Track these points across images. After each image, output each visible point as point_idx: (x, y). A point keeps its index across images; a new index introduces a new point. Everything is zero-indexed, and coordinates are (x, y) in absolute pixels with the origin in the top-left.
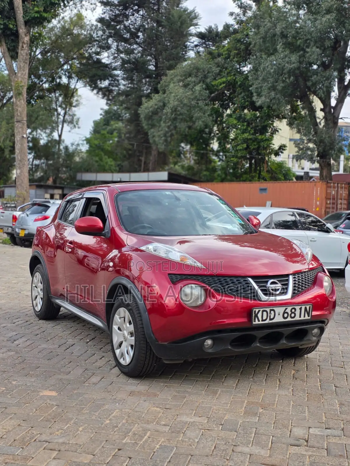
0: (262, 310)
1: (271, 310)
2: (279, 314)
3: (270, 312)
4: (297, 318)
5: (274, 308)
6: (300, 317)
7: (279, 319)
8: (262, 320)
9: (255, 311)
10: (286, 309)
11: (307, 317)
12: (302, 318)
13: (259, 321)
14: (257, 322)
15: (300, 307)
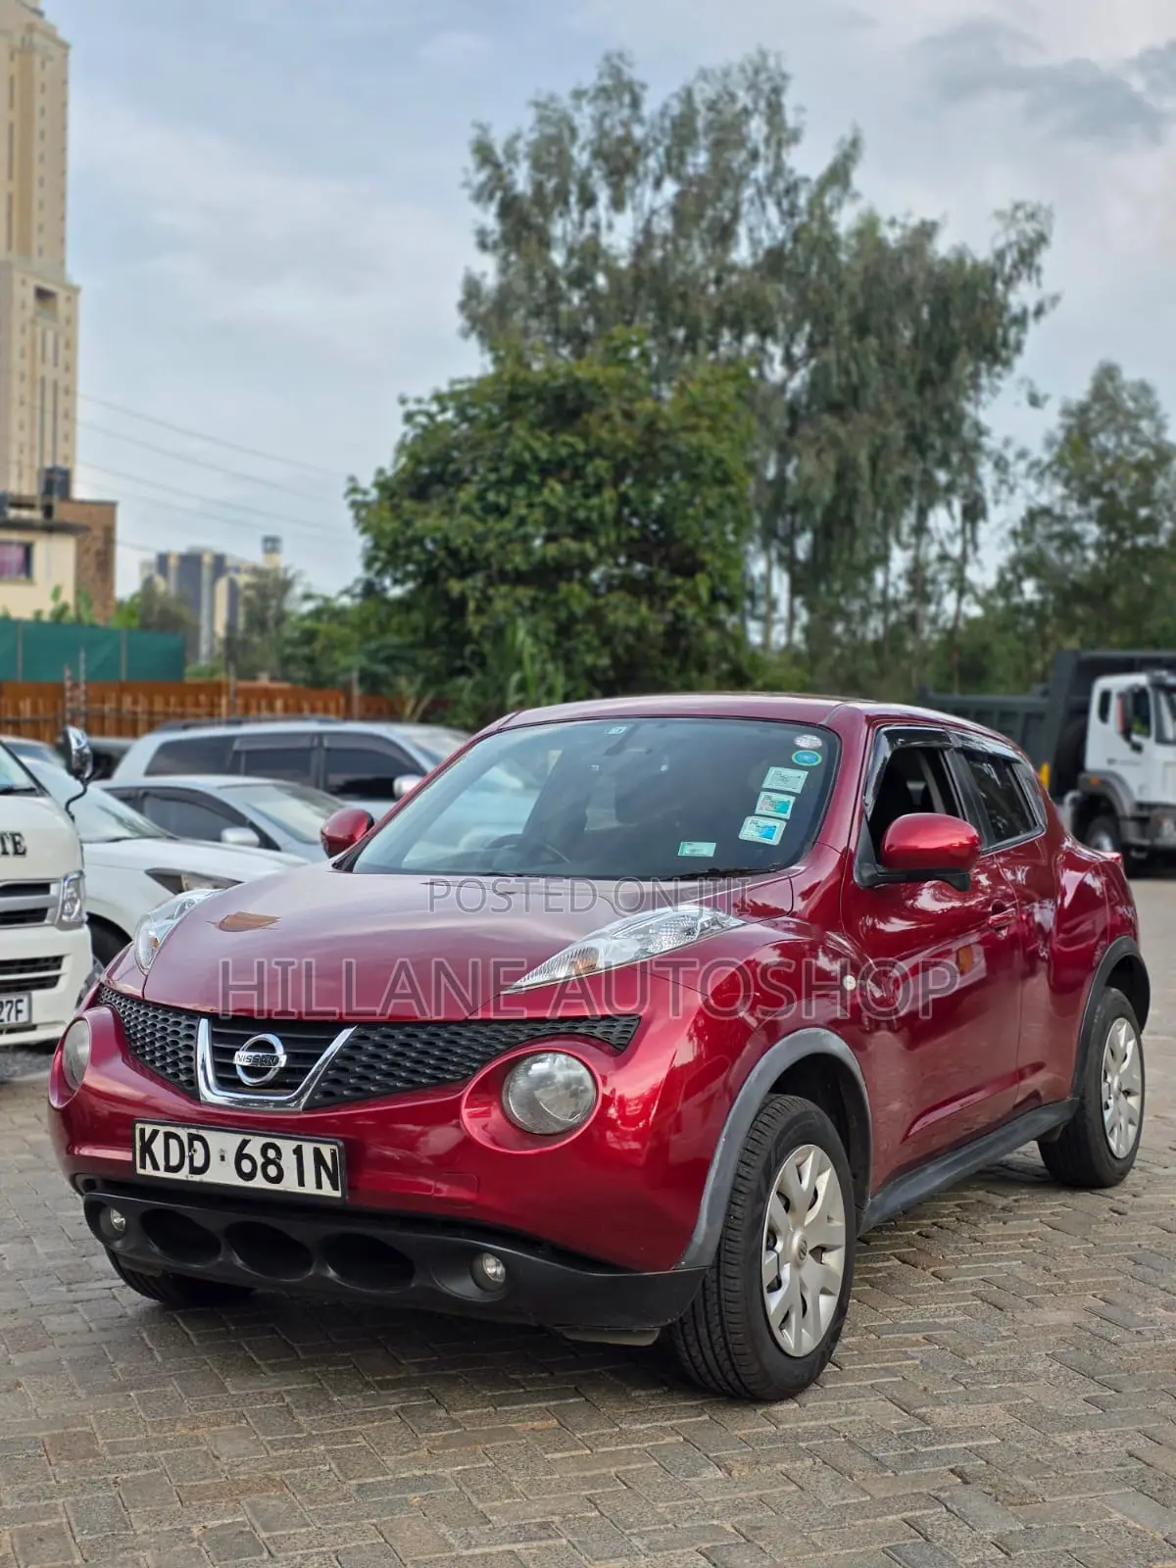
0: (162, 1130)
1: (192, 1138)
2: (223, 1158)
3: (191, 1145)
4: (290, 1184)
5: (202, 1133)
6: (301, 1183)
7: (222, 1174)
8: (168, 1168)
9: (143, 1131)
10: (245, 1143)
11: (327, 1190)
12: (310, 1188)
13: (156, 1167)
14: (149, 1171)
15: (294, 1144)
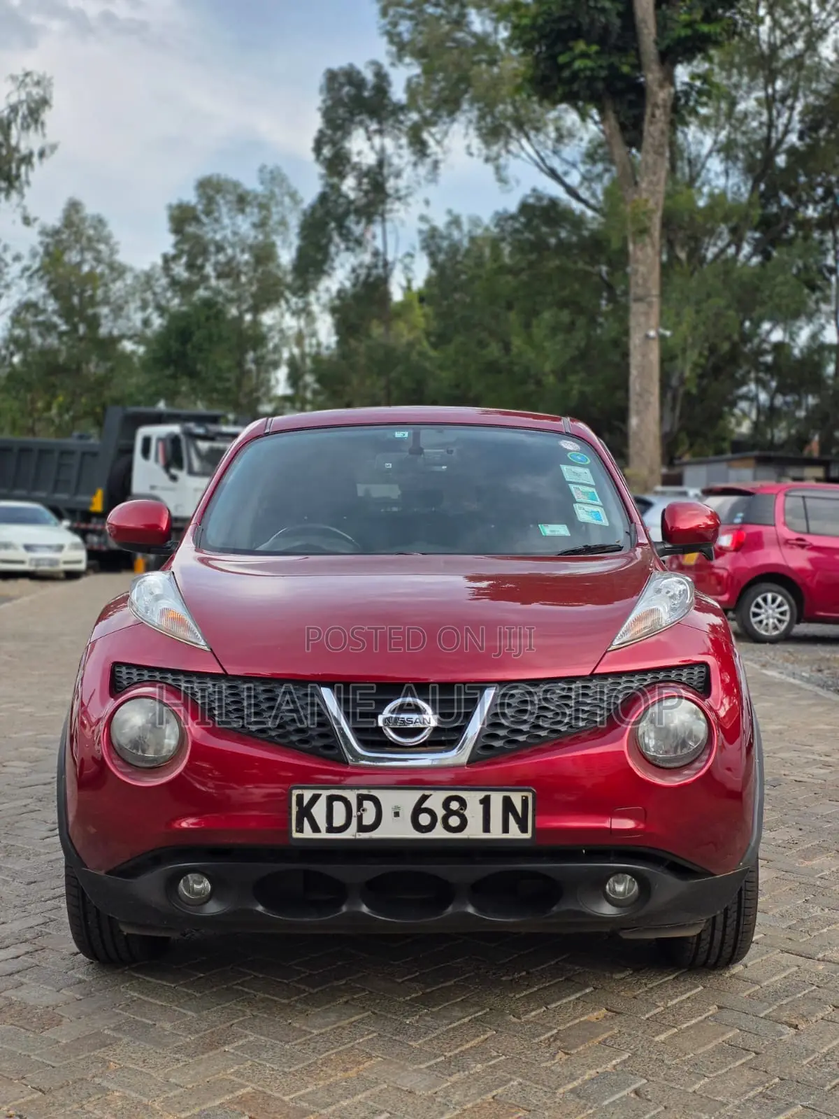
0: (325, 794)
1: (361, 799)
2: (397, 814)
3: (360, 805)
4: (474, 831)
5: (374, 793)
6: (487, 828)
7: (396, 828)
8: (331, 829)
9: (300, 798)
10: (425, 798)
11: (515, 832)
12: (496, 832)
13: (316, 828)
14: (308, 833)
15: (482, 795)
